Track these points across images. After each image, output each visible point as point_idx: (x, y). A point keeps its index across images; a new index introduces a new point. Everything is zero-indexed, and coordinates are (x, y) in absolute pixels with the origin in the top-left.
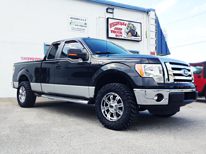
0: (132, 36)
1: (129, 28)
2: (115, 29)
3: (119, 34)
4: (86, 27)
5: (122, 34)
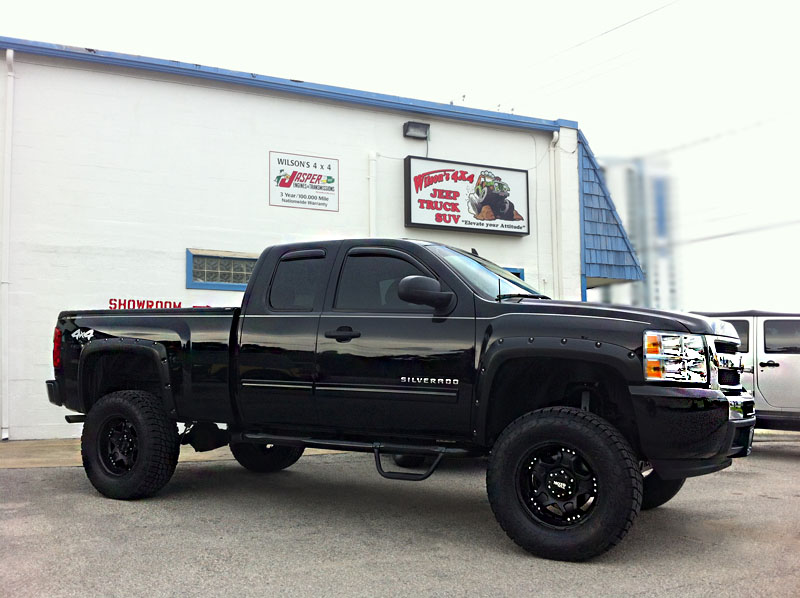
0: (496, 218)
1: (486, 189)
2: (432, 195)
3: (447, 213)
4: (332, 189)
5: (459, 211)
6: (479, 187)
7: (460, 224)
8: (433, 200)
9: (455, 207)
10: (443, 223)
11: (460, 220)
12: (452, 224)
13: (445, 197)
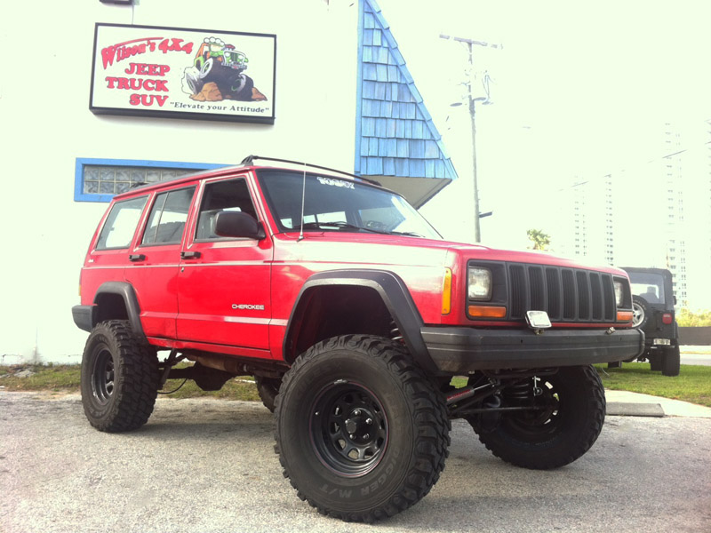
0: (224, 98)
1: (211, 61)
2: (127, 71)
3: (149, 93)
5: (166, 90)
6: (201, 59)
7: (167, 107)
8: (129, 76)
9: (161, 86)
10: (141, 106)
11: (167, 102)
12: (155, 106)
13: (147, 73)
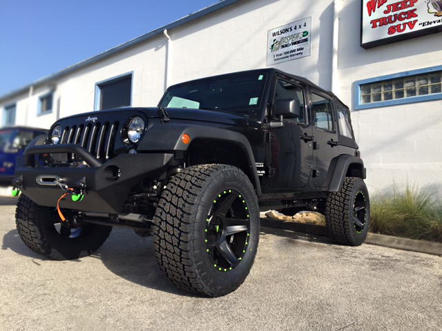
2: (386, 12)
3: (402, 22)
4: (306, 40)
5: (417, 16)
7: (417, 28)
8: (387, 15)
9: (412, 14)
10: (397, 34)
11: (417, 24)
12: (408, 30)
13: (400, 9)
